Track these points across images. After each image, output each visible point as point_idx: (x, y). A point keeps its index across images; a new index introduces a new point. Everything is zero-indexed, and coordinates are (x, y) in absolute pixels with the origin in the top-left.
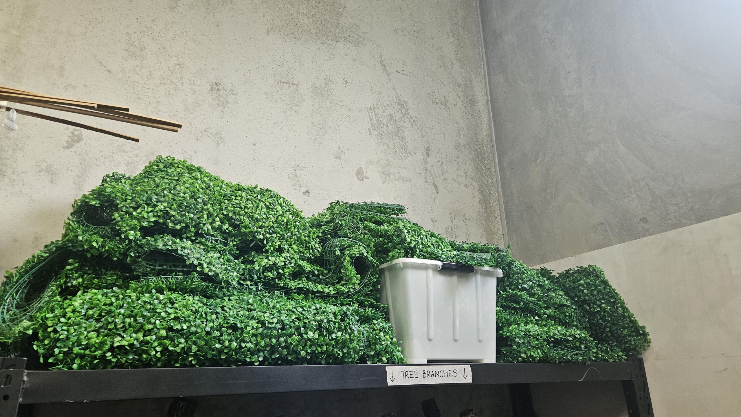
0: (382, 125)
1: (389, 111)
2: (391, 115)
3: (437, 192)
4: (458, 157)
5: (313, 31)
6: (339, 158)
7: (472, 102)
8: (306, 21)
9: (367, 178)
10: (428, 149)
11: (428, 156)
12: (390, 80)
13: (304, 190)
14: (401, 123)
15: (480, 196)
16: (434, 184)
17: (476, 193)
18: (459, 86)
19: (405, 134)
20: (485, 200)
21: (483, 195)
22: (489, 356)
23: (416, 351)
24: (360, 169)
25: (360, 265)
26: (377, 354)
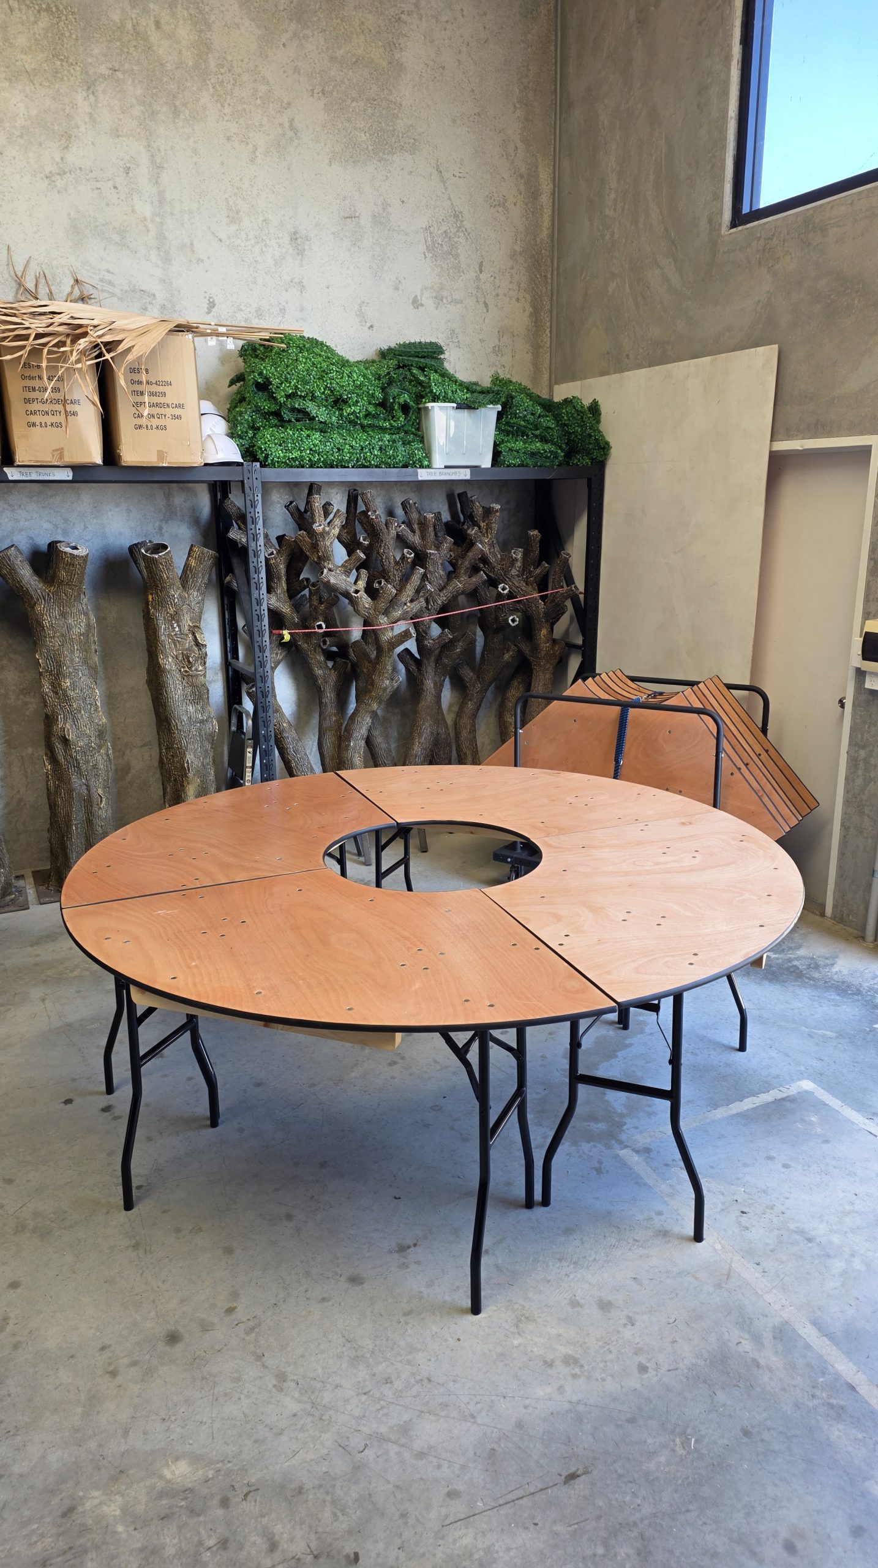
0: (436, 245)
1: (444, 228)
2: (445, 232)
3: (487, 311)
4: (512, 268)
5: (370, 148)
6: (397, 289)
7: (534, 195)
8: (364, 138)
9: (422, 305)
10: (481, 265)
11: (481, 272)
12: (446, 189)
13: (368, 325)
14: (455, 239)
15: (531, 309)
16: (485, 303)
17: (528, 306)
18: (522, 177)
19: (459, 251)
20: (536, 314)
21: (534, 308)
22: (486, 462)
23: (438, 460)
24: (416, 296)
25: (405, 408)
26: (414, 463)
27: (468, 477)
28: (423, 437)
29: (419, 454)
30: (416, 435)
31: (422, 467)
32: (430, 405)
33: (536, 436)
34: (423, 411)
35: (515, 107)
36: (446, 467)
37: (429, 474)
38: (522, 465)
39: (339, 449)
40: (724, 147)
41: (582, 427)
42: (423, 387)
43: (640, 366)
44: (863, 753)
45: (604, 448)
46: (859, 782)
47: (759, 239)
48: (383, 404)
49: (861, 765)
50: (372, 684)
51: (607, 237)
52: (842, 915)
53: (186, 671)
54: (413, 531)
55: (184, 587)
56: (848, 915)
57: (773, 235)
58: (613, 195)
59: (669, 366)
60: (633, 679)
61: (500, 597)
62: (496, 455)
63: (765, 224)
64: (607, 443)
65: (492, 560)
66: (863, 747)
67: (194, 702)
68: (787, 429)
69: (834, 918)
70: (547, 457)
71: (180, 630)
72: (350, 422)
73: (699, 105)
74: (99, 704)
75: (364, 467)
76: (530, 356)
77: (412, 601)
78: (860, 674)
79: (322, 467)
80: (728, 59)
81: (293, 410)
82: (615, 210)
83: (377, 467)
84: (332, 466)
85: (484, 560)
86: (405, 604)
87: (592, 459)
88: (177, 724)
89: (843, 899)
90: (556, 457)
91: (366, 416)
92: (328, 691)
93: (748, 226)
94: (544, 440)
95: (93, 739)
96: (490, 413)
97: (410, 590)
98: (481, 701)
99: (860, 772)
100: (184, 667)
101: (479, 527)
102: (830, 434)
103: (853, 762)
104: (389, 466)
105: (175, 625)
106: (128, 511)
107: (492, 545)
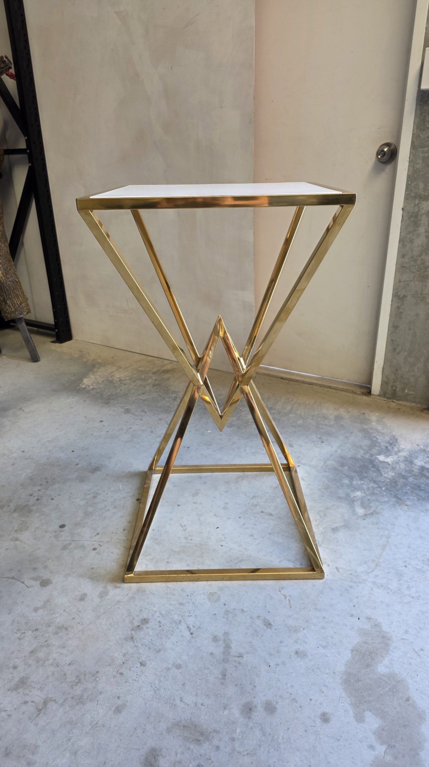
52: (395, 391)
56: (403, 389)
66: (426, 198)
69: (383, 394)
89: (395, 374)
99: (422, 230)
103: (411, 219)
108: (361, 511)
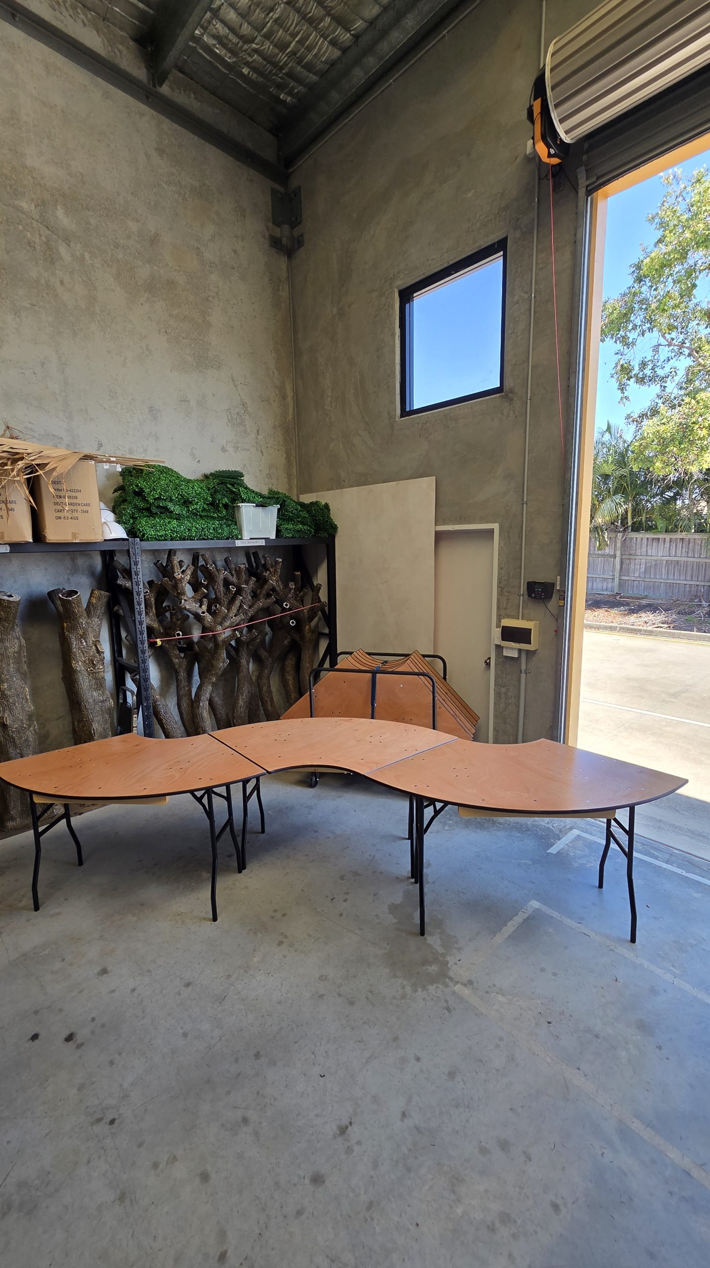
0: (234, 419)
1: (237, 410)
2: (238, 412)
3: (263, 455)
4: (275, 433)
5: (194, 365)
6: (212, 441)
7: (284, 397)
8: (190, 359)
9: (227, 451)
10: (258, 431)
11: (258, 435)
12: (237, 390)
13: (197, 460)
14: (244, 417)
16: (261, 451)
17: (284, 454)
18: (277, 387)
19: (246, 423)
20: (288, 458)
21: (287, 455)
22: (273, 536)
23: (246, 535)
24: (223, 446)
25: (226, 506)
26: (233, 537)
27: (264, 544)
28: (236, 522)
29: (235, 532)
30: (232, 521)
31: (237, 539)
32: (240, 504)
33: (298, 522)
34: (236, 508)
35: (272, 352)
36: (251, 539)
37: (243, 543)
38: (293, 537)
39: (189, 530)
40: (394, 378)
41: (323, 517)
42: (235, 494)
43: (352, 486)
44: (503, 690)
45: (335, 528)
46: (502, 705)
47: (418, 424)
48: (212, 504)
49: (503, 696)
50: (212, 666)
51: (327, 420)
53: (91, 670)
54: (232, 575)
55: (88, 616)
57: (427, 422)
58: (329, 399)
59: (371, 486)
60: (369, 654)
61: (284, 610)
62: (278, 532)
63: (421, 416)
64: (336, 525)
65: (278, 589)
66: (503, 687)
67: (96, 689)
68: (444, 520)
70: (305, 533)
71: (87, 645)
72: (194, 514)
73: (378, 357)
74: (28, 697)
75: (204, 539)
76: (286, 479)
77: (235, 616)
78: (499, 648)
79: (178, 540)
80: (393, 334)
81: (158, 507)
82: (331, 407)
83: (211, 539)
84: (184, 539)
85: (273, 589)
86: (232, 618)
87: (328, 533)
88: (85, 706)
90: (311, 533)
91: (202, 511)
92: (182, 671)
93: (411, 417)
94: (303, 523)
95: (25, 721)
96: (274, 510)
97: (234, 609)
98: (272, 669)
99: (503, 700)
100: (90, 668)
101: (270, 571)
102: (469, 523)
103: (498, 695)
104: (218, 539)
105: (83, 641)
106: (46, 569)
107: (277, 581)
108: (446, 828)
